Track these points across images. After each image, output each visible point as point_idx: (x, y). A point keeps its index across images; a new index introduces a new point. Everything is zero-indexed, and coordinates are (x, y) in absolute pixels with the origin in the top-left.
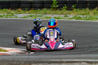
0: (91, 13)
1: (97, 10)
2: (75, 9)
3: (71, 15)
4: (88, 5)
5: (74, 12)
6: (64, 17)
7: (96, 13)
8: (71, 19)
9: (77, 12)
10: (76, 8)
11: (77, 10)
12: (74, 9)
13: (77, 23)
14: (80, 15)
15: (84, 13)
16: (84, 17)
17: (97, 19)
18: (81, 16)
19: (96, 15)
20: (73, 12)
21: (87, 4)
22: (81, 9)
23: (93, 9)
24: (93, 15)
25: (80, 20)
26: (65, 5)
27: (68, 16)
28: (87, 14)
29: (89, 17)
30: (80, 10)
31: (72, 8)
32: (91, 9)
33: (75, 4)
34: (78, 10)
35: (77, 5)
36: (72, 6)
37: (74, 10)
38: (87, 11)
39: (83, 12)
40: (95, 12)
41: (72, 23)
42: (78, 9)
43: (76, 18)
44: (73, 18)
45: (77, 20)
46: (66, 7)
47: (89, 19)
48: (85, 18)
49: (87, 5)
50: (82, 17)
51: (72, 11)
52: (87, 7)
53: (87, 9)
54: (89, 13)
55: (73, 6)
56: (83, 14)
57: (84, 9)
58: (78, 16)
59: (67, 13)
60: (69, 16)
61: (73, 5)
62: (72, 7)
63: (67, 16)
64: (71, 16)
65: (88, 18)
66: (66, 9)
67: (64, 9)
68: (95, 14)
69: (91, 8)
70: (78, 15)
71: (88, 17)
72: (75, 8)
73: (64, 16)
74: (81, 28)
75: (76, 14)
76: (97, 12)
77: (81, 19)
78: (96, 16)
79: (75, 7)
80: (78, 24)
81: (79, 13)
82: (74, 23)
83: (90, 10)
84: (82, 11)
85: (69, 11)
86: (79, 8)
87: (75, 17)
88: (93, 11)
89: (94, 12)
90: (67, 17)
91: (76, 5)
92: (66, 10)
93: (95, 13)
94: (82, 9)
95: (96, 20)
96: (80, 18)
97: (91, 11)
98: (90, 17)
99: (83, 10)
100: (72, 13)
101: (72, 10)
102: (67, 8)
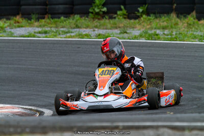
0: (180, 24)
1: (194, 19)
2: (144, 16)
3: (135, 29)
4: (174, 7)
5: (143, 23)
6: (121, 33)
7: (192, 24)
8: (136, 38)
9: (149, 22)
10: (148, 14)
11: (149, 19)
12: (142, 16)
13: (150, 47)
14: (155, 29)
15: (165, 24)
16: (165, 33)
17: (195, 37)
18: (158, 32)
19: (193, 29)
20: (141, 22)
21: (172, 4)
22: (158, 15)
23: (185, 16)
24: (186, 30)
25: (155, 40)
26: (122, 7)
27: (128, 31)
28: (172, 27)
29: (176, 34)
30: (156, 17)
31: (139, 14)
32: (183, 17)
33: (145, 4)
34: (151, 18)
35: (150, 6)
36: (139, 9)
37: (142, 18)
38: (173, 21)
39: (164, 22)
40: (189, 22)
41: (137, 48)
42: (152, 15)
43: (147, 36)
44: (141, 36)
45: (149, 39)
46: (124, 12)
47: (176, 39)
48: (168, 35)
49: (172, 7)
50: (162, 33)
51: (137, 21)
52: (171, 12)
53: (172, 15)
54: (176, 24)
55: (141, 10)
56: (164, 28)
57: (165, 15)
58: (153, 32)
59: (126, 25)
60: (131, 33)
61: (139, 7)
62: (138, 11)
63: (126, 33)
64: (136, 32)
65: (174, 36)
66: (125, 15)
67: (121, 16)
68: (191, 26)
69: (181, 14)
70: (151, 29)
71: (174, 33)
72: (144, 14)
73: (119, 32)
74: (159, 58)
75: (148, 27)
76: (194, 23)
77: (159, 39)
78: (192, 31)
79: (145, 10)
80: (153, 49)
81: (154, 25)
82: (142, 47)
83: (178, 17)
84: (160, 20)
85: (132, 21)
86: (154, 13)
87: (146, 33)
88: (186, 20)
89: (187, 23)
90: (125, 35)
91: (146, 6)
92: (125, 18)
93: (190, 24)
94: (161, 15)
95: (192, 40)
96: (157, 35)
97: (182, 19)
98: (180, 34)
99: (163, 18)
100: (137, 25)
101: (137, 17)
102: (127, 14)
